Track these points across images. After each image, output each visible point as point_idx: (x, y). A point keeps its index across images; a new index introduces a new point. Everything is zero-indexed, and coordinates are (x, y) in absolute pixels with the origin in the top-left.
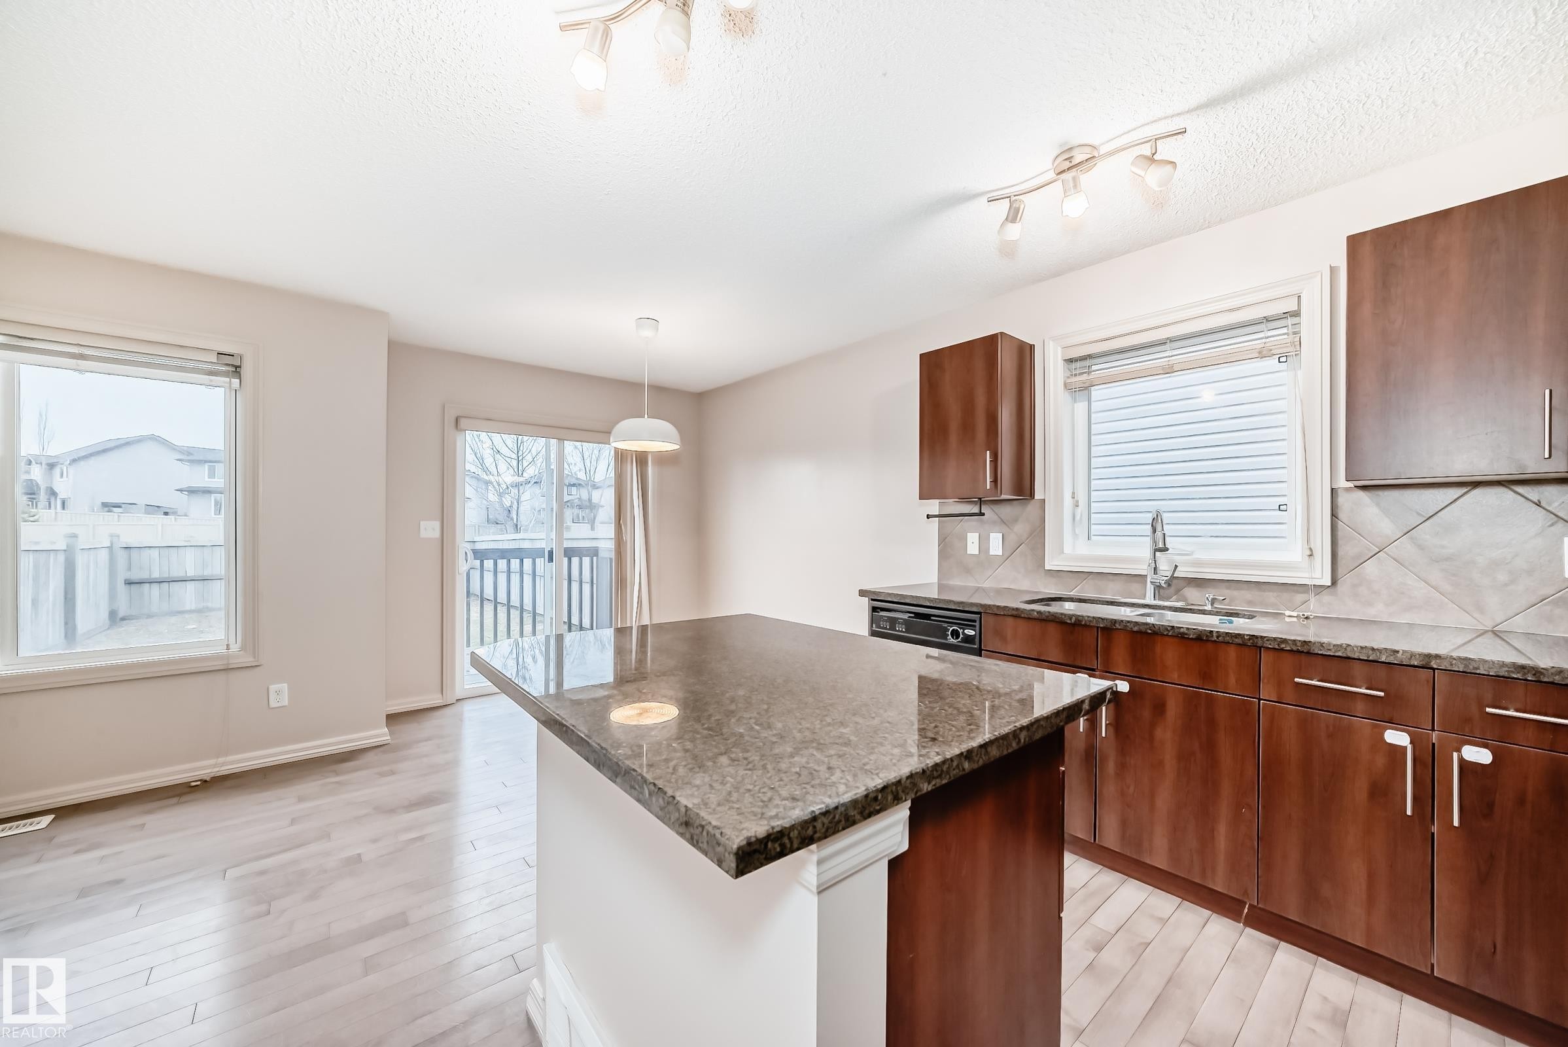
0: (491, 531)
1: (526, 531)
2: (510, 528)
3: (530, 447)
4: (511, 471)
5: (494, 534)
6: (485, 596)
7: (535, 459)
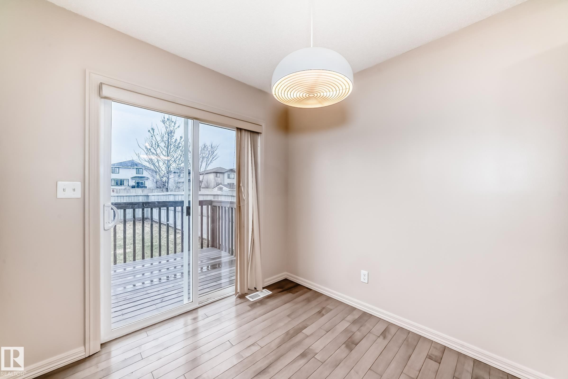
0: (156, 191)
1: (172, 191)
2: (164, 190)
3: (173, 155)
4: (165, 165)
5: (157, 192)
6: (153, 220)
7: (176, 160)
